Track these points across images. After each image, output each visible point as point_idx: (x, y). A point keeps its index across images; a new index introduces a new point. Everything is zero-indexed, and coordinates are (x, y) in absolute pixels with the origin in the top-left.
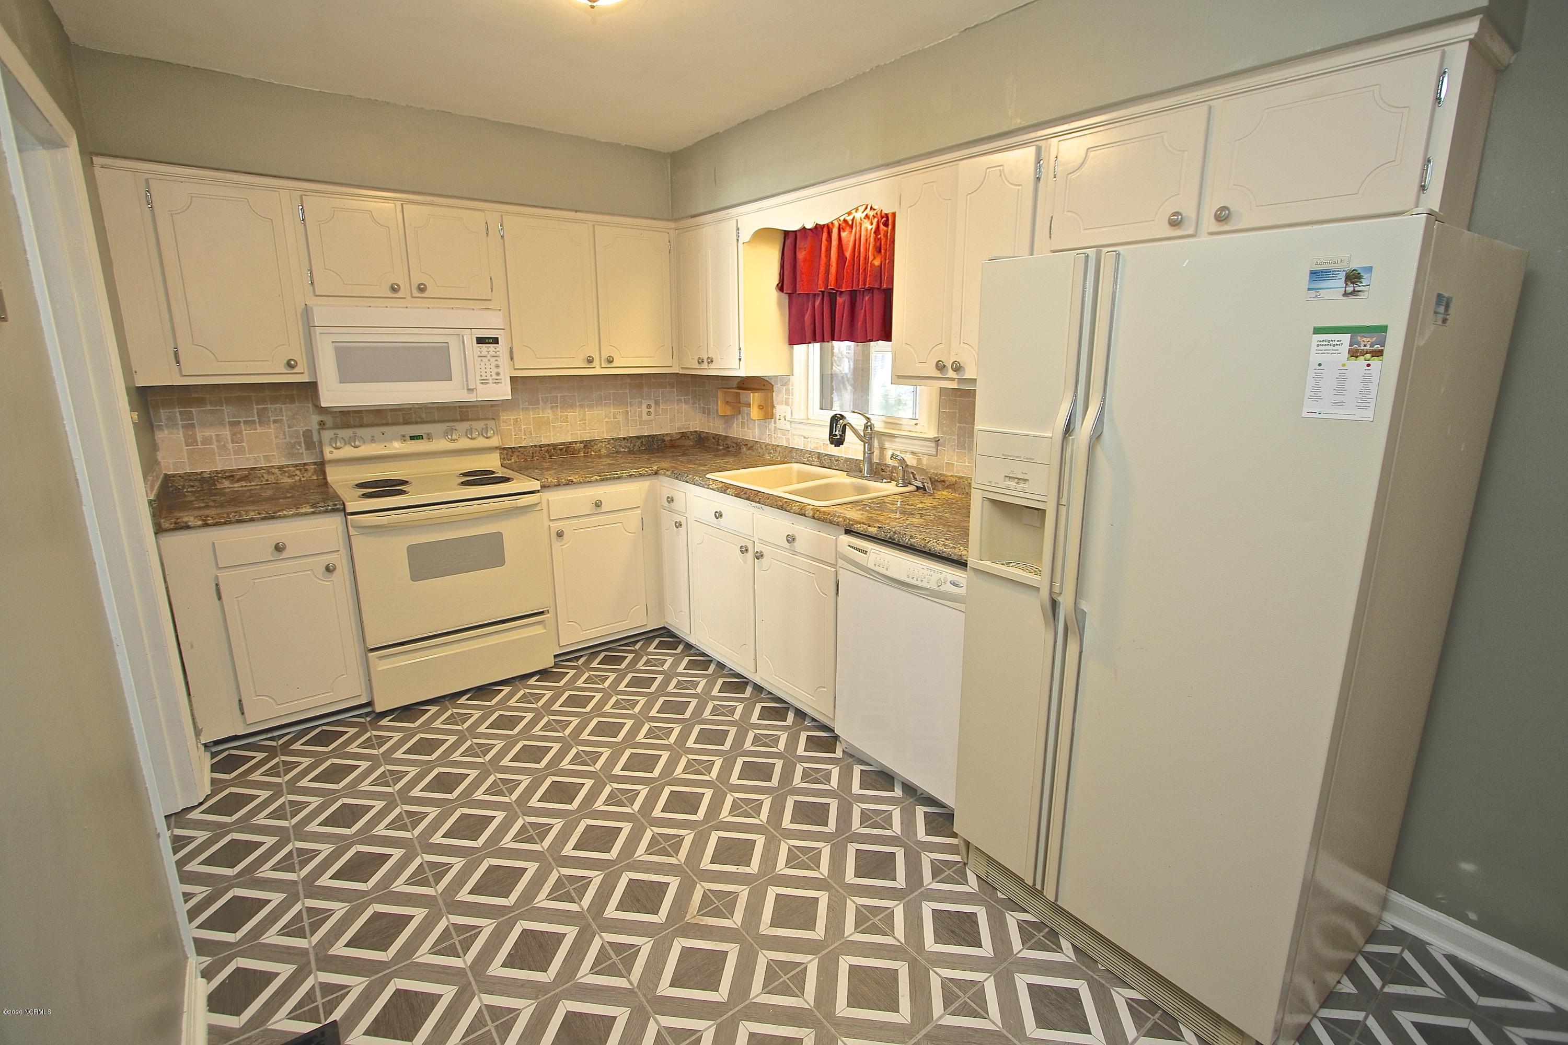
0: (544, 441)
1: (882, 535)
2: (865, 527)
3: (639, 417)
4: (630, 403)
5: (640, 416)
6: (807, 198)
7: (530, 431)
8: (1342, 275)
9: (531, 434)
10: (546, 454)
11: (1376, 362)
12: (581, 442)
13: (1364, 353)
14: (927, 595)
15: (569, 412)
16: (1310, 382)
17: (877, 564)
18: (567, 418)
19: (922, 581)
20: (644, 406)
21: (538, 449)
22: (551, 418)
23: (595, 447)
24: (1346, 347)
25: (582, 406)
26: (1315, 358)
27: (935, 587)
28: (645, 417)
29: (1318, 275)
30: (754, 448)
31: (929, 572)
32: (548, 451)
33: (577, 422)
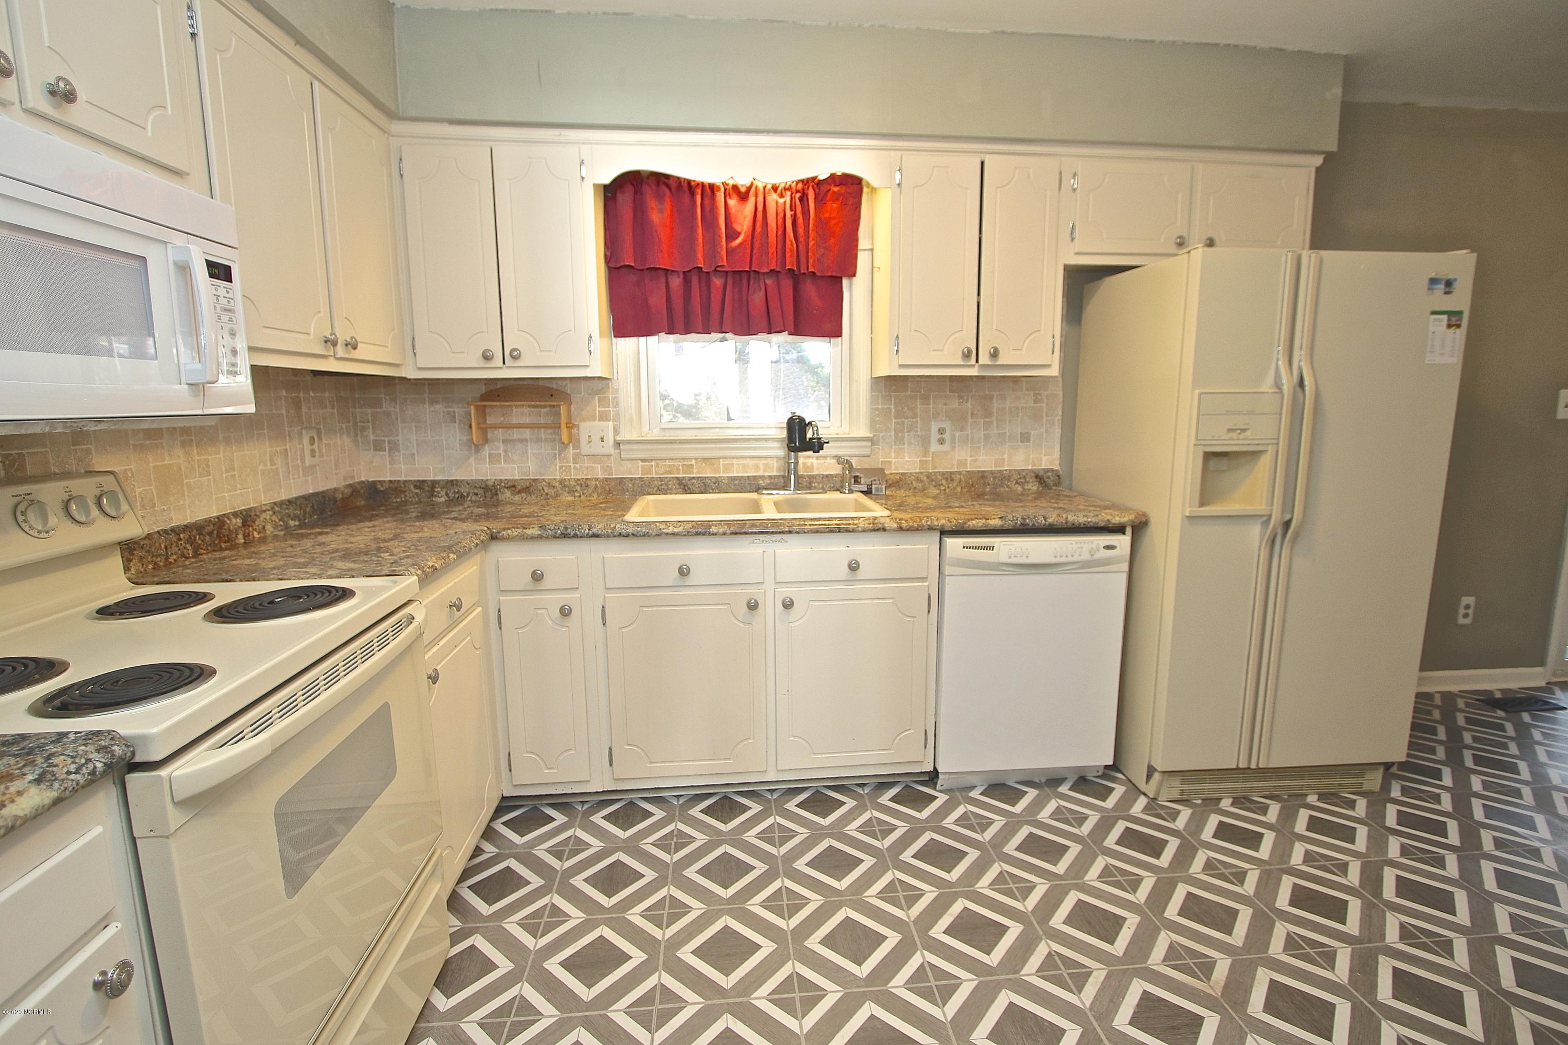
0: (178, 520)
1: (1009, 524)
2: (983, 521)
3: (302, 462)
4: (289, 435)
5: (303, 460)
6: (742, 146)
7: (152, 500)
8: (1444, 282)
9: (154, 506)
10: (188, 546)
11: (1458, 331)
12: (235, 514)
13: (1453, 326)
14: (1078, 568)
15: (210, 454)
16: (1429, 343)
17: (1013, 556)
18: (208, 466)
19: (1072, 556)
20: (306, 441)
21: (173, 537)
22: (183, 468)
23: (257, 523)
24: (1445, 323)
25: (227, 441)
26: (1432, 329)
27: (1088, 557)
28: (308, 461)
29: (1433, 281)
30: (531, 489)
31: (1079, 545)
32: (191, 541)
33: (222, 475)
